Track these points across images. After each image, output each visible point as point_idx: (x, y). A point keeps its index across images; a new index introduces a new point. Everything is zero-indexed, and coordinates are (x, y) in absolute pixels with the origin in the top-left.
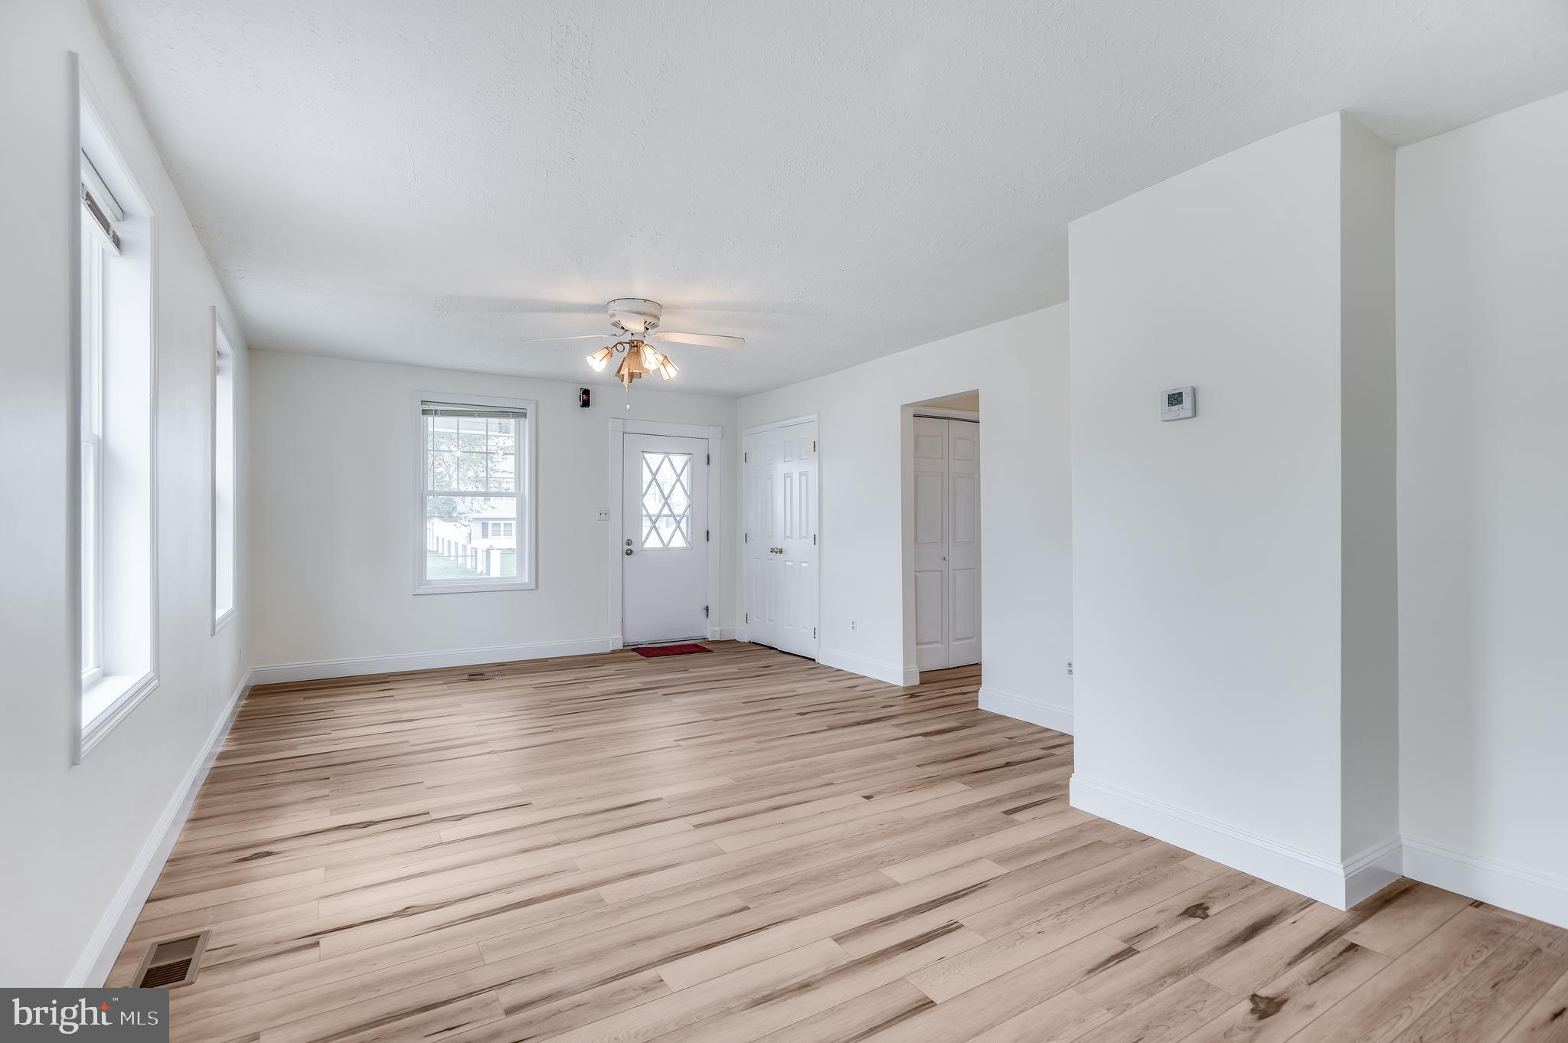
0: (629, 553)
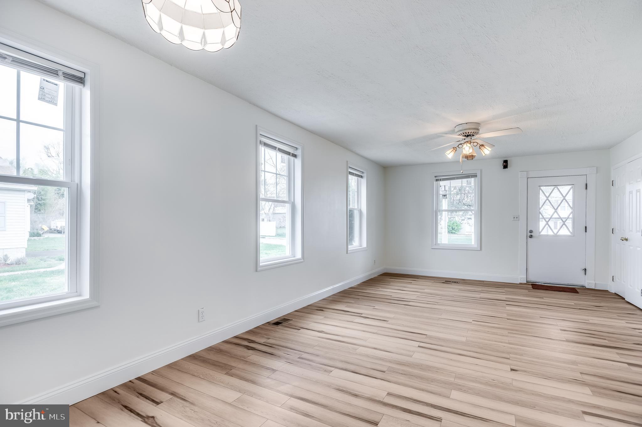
0: (531, 237)
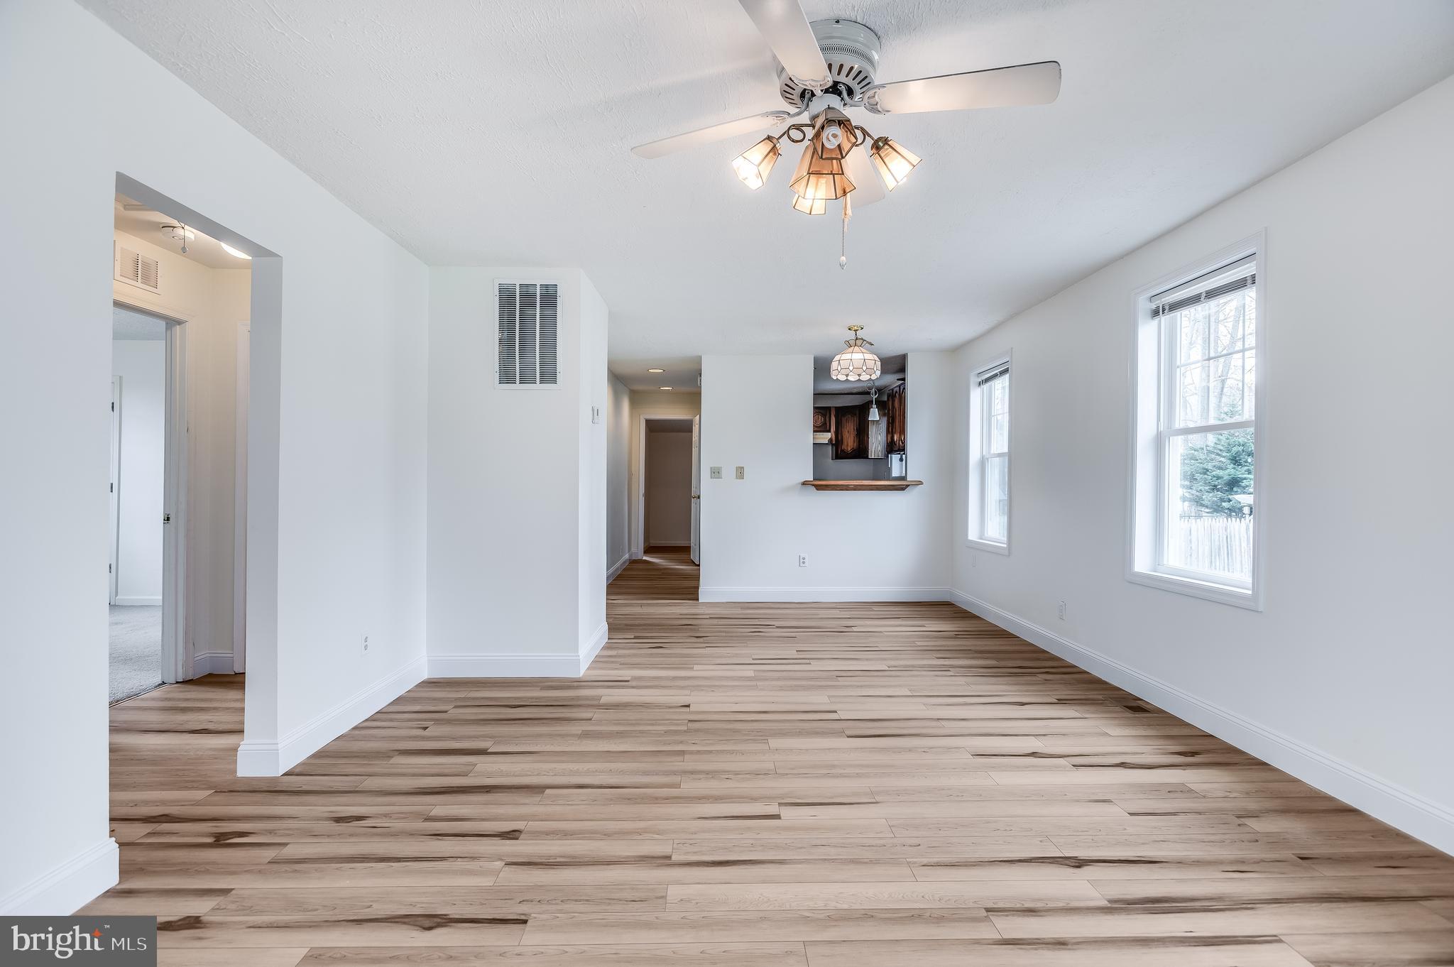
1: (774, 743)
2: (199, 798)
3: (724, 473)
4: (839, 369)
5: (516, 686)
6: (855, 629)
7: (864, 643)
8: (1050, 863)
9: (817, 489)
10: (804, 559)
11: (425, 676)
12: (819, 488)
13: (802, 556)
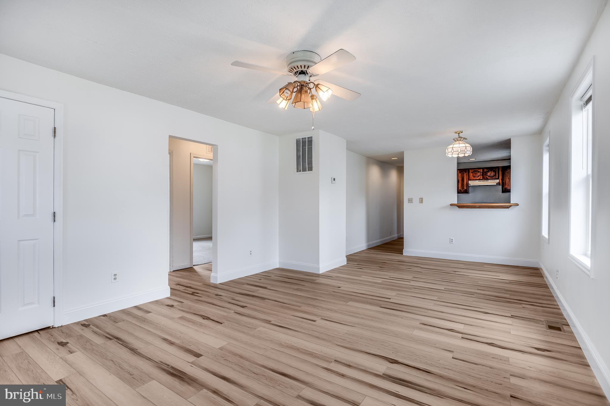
1: (350, 303)
2: (199, 285)
3: (414, 201)
4: (453, 151)
5: (298, 273)
6: (457, 273)
7: (448, 278)
8: (383, 358)
9: (459, 208)
10: (452, 240)
11: (278, 267)
12: (460, 207)
13: (451, 238)
